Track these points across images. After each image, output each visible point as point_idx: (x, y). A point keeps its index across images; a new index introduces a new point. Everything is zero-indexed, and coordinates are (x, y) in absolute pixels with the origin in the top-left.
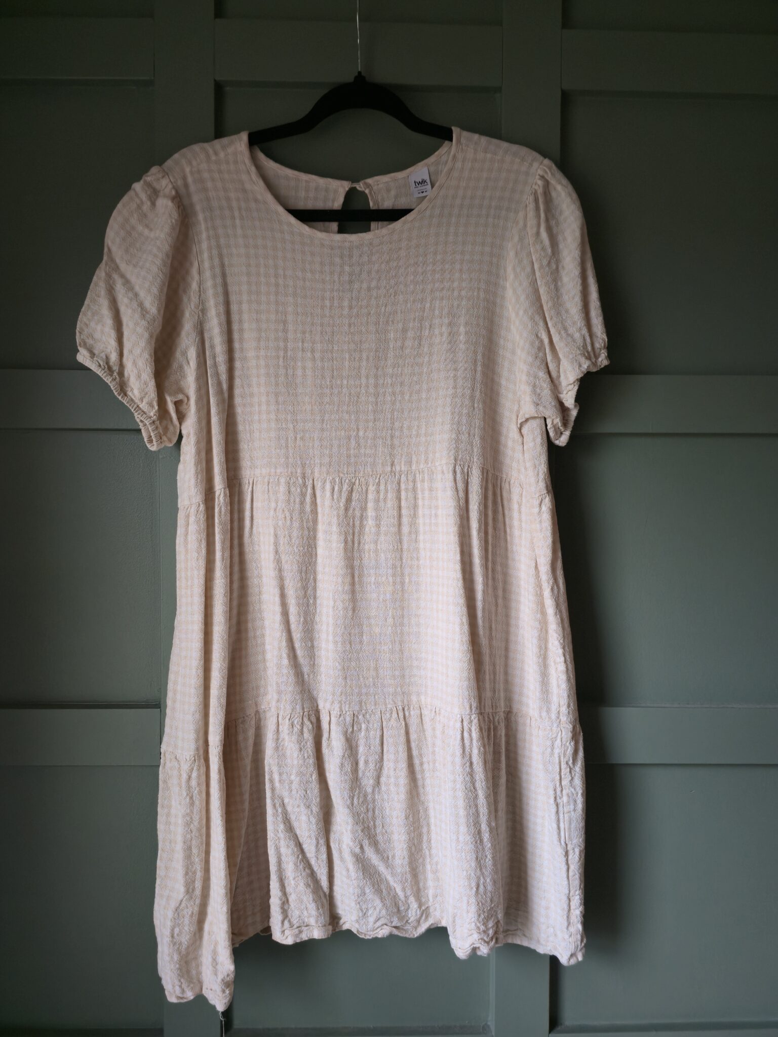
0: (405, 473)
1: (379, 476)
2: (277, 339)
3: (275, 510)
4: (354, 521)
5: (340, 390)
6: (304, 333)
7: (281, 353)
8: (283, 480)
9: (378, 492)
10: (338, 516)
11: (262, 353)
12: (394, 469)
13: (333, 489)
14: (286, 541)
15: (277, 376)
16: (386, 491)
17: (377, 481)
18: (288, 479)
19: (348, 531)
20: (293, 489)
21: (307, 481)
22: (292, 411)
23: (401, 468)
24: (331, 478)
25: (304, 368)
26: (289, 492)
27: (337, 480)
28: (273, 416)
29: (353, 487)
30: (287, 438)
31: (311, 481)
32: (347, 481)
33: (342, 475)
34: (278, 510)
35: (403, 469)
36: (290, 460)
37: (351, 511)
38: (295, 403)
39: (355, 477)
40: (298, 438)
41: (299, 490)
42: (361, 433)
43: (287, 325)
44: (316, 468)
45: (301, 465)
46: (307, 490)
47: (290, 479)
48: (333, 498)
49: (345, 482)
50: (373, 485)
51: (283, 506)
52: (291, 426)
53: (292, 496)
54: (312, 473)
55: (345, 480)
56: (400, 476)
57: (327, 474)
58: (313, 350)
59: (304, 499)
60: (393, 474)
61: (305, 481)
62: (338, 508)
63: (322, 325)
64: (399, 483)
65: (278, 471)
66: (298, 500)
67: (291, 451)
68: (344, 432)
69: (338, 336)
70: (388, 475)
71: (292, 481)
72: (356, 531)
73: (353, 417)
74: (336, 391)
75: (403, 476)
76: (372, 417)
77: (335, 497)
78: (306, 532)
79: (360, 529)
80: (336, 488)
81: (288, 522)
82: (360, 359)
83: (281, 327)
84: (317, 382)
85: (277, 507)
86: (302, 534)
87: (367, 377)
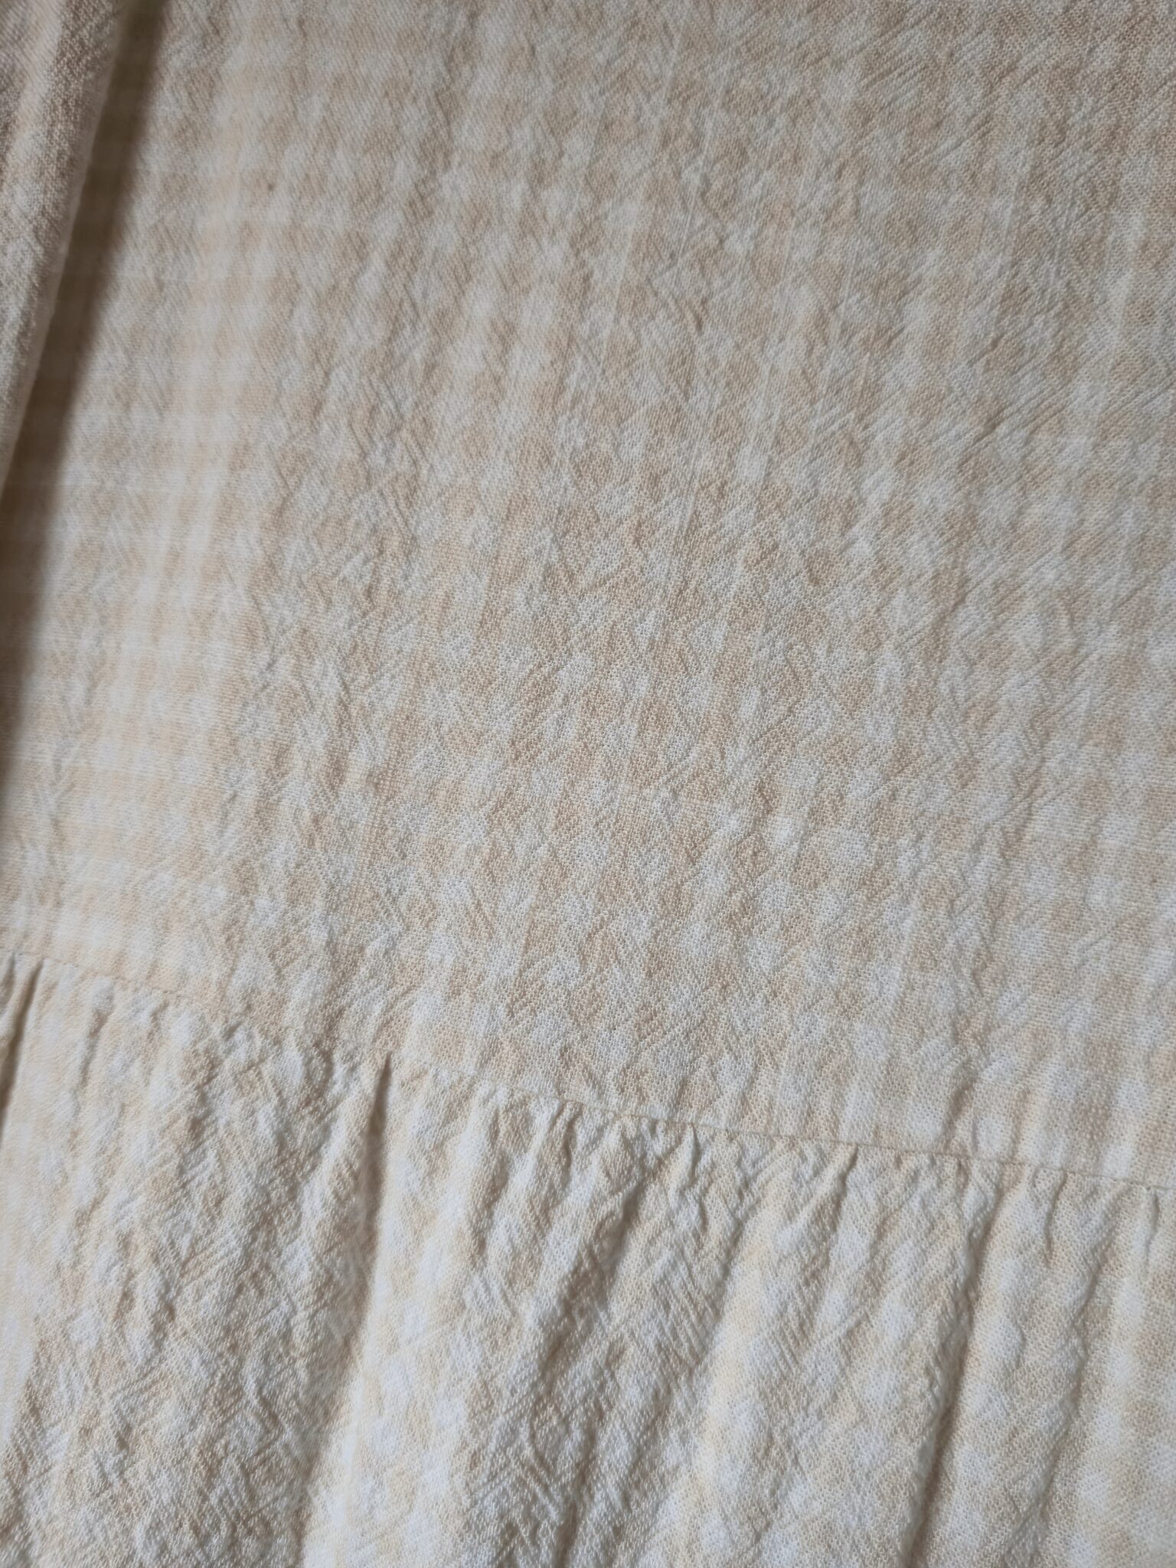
0: (1044, 1185)
1: (841, 1157)
2: (382, 143)
3: (83, 1219)
4: (591, 1438)
5: (707, 512)
6: (558, 123)
7: (387, 228)
8: (179, 1032)
9: (814, 1275)
10: (484, 1399)
11: (278, 212)
12: (962, 1131)
13: (496, 1186)
14: (89, 1469)
15: (322, 354)
16: (874, 1281)
17: (825, 1186)
18: (217, 1030)
19: (528, 1515)
20: (228, 1110)
21: (339, 1071)
22: (360, 588)
23: (1016, 1140)
24: (502, 1098)
25: (505, 334)
26: (197, 1127)
27: (541, 1121)
28: (233, 601)
29: (640, 1191)
30: (281, 755)
31: (367, 1078)
32: (612, 1140)
33: (581, 1091)
34: (95, 1225)
35: (1029, 1150)
36: (263, 902)
37: (584, 1367)
38: (394, 544)
39: (670, 1123)
40: (355, 775)
41: (265, 1128)
42: (782, 829)
43: (466, 70)
44: (418, 994)
45: (322, 960)
46: (326, 1131)
47: (229, 1033)
48: (482, 1245)
49: (594, 1142)
50: (790, 1216)
51: (136, 1210)
52: (331, 687)
53: (211, 1156)
54: (386, 1024)
55: (600, 1130)
56: (1000, 1193)
57: (483, 1063)
58: (587, 228)
59: (293, 1192)
60: (950, 1167)
61: (329, 1071)
62: (498, 1333)
63: (683, 93)
64: (977, 1247)
65: (172, 960)
66: (240, 1192)
67: (283, 850)
68: (665, 793)
69: (768, 176)
70: (909, 1163)
71: (241, 1055)
72: (596, 1512)
73: (748, 708)
74: (674, 517)
75: (1018, 1198)
76: (885, 737)
77: (499, 1241)
78: (247, 1427)
79: (626, 1499)
80: (522, 1179)
81: (139, 1328)
82: (887, 338)
83: (429, 71)
84: (561, 436)
85: (96, 1204)
86: (211, 1441)
87: (908, 460)
